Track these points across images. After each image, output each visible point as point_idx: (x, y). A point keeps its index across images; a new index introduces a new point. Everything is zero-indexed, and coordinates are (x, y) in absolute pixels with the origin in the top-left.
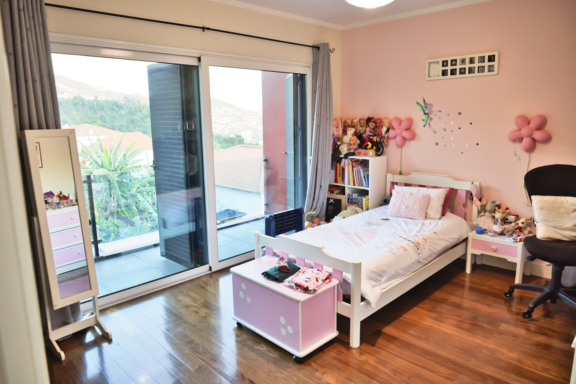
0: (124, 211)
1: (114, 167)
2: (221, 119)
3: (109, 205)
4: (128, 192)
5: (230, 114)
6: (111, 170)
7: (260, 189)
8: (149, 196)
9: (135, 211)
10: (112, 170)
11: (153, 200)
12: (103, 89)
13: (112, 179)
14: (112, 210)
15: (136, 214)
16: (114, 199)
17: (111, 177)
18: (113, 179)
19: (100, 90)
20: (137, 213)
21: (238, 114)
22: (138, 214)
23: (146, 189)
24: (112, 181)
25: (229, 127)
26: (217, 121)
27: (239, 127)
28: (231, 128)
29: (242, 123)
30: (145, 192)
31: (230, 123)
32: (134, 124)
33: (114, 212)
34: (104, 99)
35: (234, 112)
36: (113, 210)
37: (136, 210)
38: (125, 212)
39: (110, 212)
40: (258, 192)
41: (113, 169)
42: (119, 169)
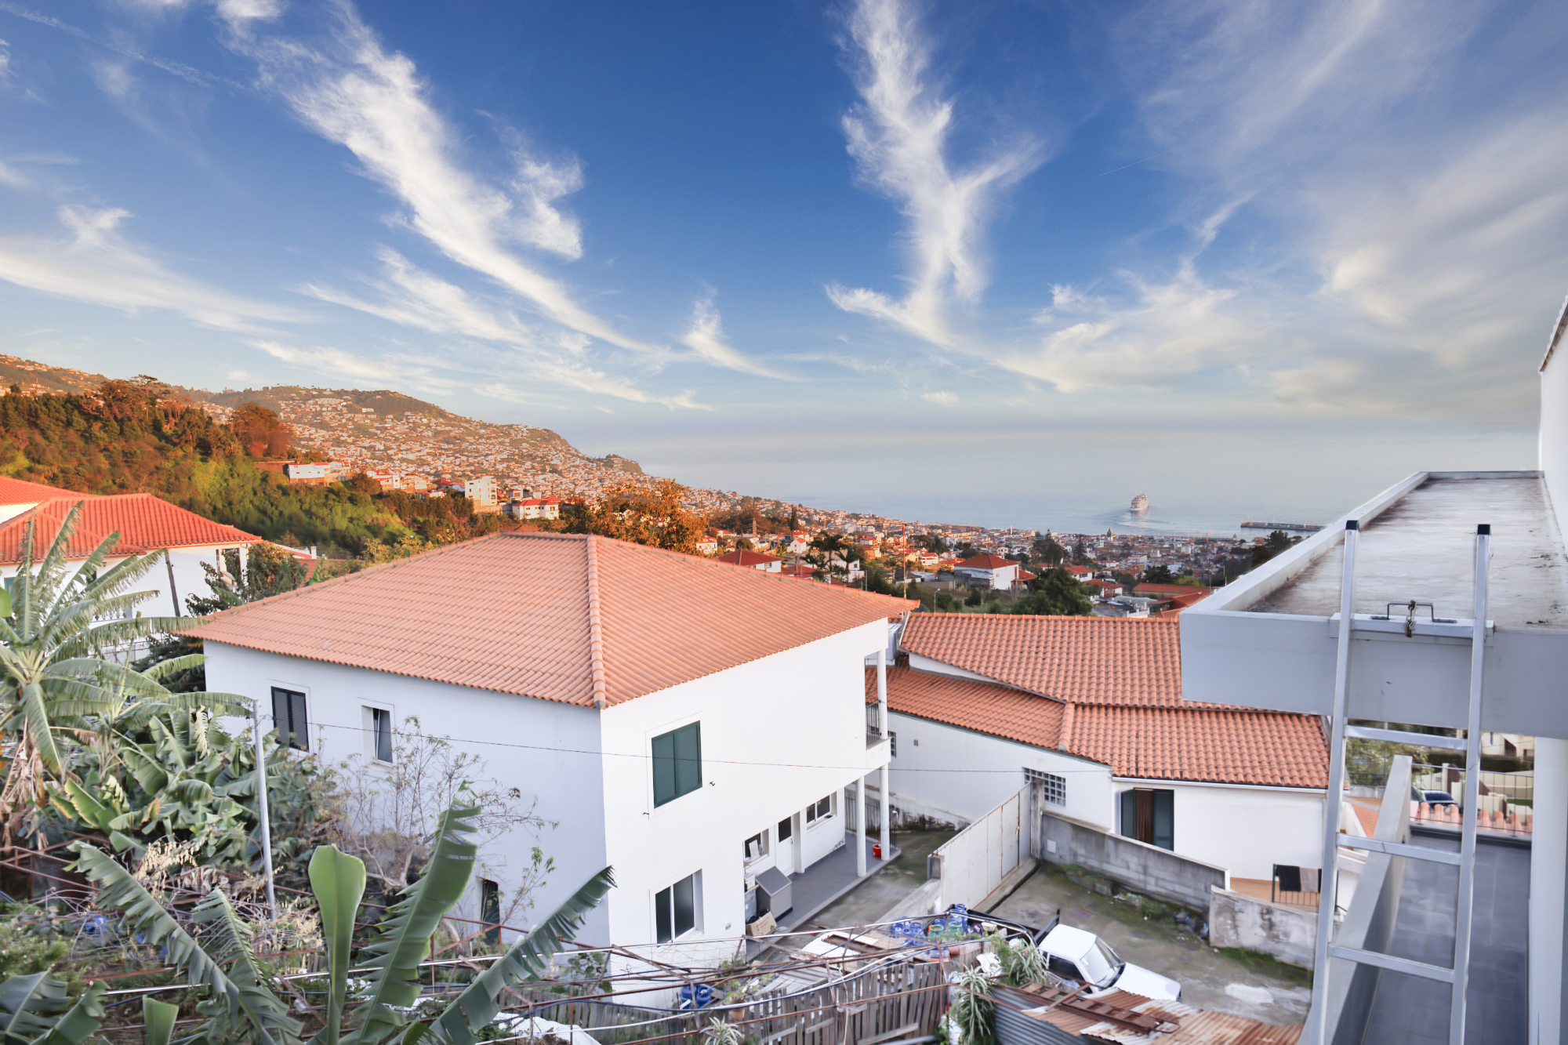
0: (71, 797)
1: (34, 629)
2: (403, 447)
3: (12, 773)
4: (88, 720)
5: (430, 434)
6: (19, 644)
7: (598, 691)
8: (171, 731)
9: (114, 792)
10: (23, 642)
11: (187, 743)
12: (40, 365)
13: (25, 675)
14: (23, 790)
15: (117, 806)
16: (30, 748)
17: (21, 670)
18: (28, 675)
19: (31, 368)
20: (122, 803)
21: (452, 434)
22: (126, 805)
23: (160, 707)
24: (22, 681)
25: (427, 469)
26: (391, 452)
27: (456, 468)
28: (432, 472)
29: (464, 458)
30: (155, 717)
31: (430, 459)
32: (136, 466)
33: (31, 801)
34: (40, 393)
35: (439, 428)
36: (28, 793)
37: (119, 790)
38: (74, 801)
39: (12, 800)
40: (592, 704)
41: (29, 636)
42: (51, 638)
